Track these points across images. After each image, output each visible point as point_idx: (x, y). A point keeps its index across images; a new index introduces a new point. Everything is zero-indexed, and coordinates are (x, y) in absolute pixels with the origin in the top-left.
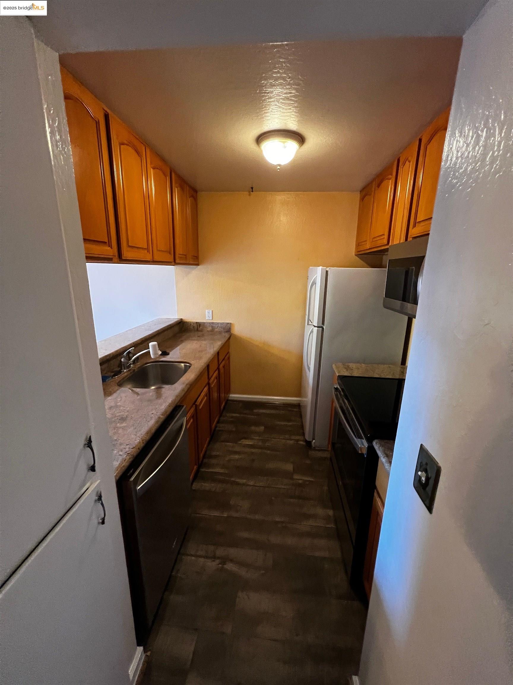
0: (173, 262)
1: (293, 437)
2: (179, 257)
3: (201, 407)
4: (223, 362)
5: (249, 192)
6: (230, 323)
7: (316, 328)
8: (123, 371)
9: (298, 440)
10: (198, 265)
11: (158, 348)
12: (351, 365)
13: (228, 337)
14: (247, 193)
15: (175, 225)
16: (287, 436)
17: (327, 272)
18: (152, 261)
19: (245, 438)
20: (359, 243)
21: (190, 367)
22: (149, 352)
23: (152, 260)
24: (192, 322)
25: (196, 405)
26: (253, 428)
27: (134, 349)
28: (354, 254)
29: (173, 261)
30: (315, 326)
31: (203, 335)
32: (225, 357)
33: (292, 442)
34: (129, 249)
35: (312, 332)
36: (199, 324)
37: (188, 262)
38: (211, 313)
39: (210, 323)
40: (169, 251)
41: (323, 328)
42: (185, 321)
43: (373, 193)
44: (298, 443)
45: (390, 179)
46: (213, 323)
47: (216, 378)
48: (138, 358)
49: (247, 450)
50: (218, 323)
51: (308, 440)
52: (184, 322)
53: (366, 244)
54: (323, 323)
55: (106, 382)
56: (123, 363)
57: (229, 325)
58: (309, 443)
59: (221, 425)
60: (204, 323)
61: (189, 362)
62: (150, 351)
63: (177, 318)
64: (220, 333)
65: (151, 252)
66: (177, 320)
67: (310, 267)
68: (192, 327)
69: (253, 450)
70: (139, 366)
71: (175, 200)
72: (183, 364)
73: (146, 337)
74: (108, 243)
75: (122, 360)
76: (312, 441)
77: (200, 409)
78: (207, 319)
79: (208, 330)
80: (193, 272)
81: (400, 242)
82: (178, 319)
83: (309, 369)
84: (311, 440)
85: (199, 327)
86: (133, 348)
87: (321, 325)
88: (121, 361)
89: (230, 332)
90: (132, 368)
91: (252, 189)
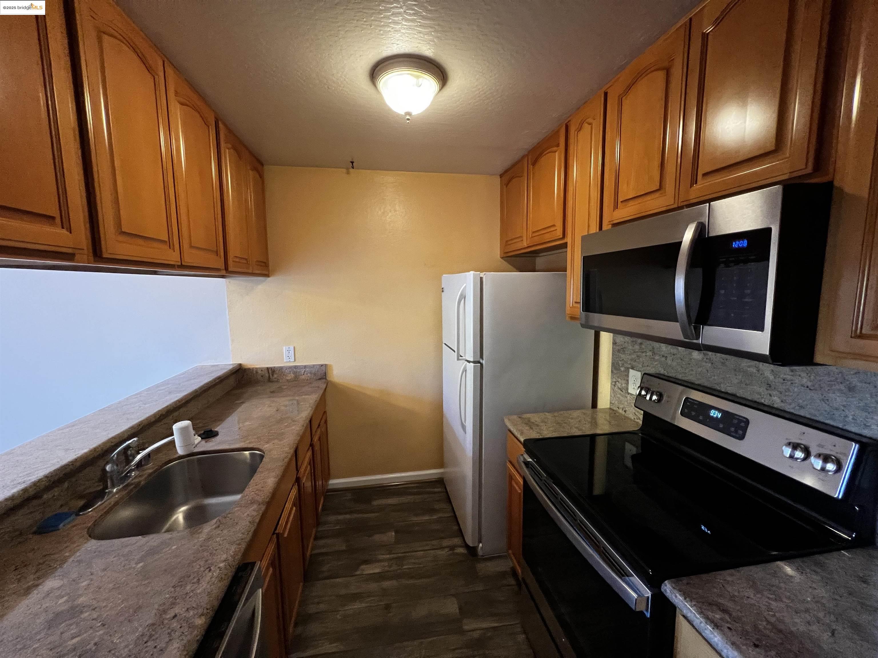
0: (223, 270)
1: (446, 543)
2: (233, 261)
3: (286, 535)
4: (319, 432)
5: (348, 169)
6: (326, 365)
7: (472, 364)
8: (110, 492)
9: (452, 548)
10: (267, 275)
11: (193, 432)
12: (535, 418)
13: (324, 386)
14: (344, 170)
15: (226, 207)
16: (435, 542)
17: (481, 278)
18: (178, 266)
19: (366, 562)
20: (507, 241)
21: (262, 457)
22: (173, 442)
23: (180, 264)
24: (260, 368)
25: (278, 535)
26: (377, 537)
27: (137, 441)
28: (499, 256)
29: (224, 268)
30: (469, 362)
31: (280, 390)
32: (320, 422)
33: (443, 553)
34: (121, 238)
35: (465, 370)
36: (271, 371)
37: (250, 271)
38: (292, 352)
39: (290, 367)
40: (216, 250)
41: (482, 365)
42: (246, 367)
43: (525, 174)
44: (456, 551)
45: (555, 152)
46: (296, 367)
47: (310, 464)
48: (149, 455)
49: (373, 586)
50: (305, 367)
51: (471, 545)
52: (245, 369)
53: (522, 240)
54: (482, 357)
55: (59, 530)
56: (109, 475)
57: (323, 368)
58: (472, 551)
59: (322, 542)
60: (281, 368)
61: (260, 447)
62: (175, 439)
63: (232, 363)
64: (309, 382)
65: (177, 246)
66: (231, 367)
67: (444, 275)
68: (259, 377)
69: (386, 584)
70: (150, 471)
71: (227, 175)
72: (247, 453)
73: (169, 408)
74: (58, 220)
75: (108, 468)
76: (479, 545)
77: (285, 537)
78: (285, 361)
79: (289, 378)
80: (260, 287)
81: (590, 233)
82: (235, 366)
83: (464, 427)
84: (476, 545)
85: (273, 375)
86: (135, 439)
87: (478, 359)
88: (104, 470)
89: (326, 379)
90: (132, 480)
91: (353, 165)
